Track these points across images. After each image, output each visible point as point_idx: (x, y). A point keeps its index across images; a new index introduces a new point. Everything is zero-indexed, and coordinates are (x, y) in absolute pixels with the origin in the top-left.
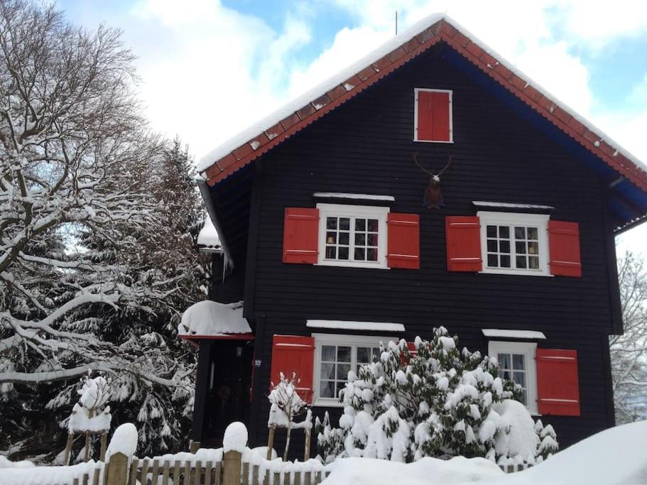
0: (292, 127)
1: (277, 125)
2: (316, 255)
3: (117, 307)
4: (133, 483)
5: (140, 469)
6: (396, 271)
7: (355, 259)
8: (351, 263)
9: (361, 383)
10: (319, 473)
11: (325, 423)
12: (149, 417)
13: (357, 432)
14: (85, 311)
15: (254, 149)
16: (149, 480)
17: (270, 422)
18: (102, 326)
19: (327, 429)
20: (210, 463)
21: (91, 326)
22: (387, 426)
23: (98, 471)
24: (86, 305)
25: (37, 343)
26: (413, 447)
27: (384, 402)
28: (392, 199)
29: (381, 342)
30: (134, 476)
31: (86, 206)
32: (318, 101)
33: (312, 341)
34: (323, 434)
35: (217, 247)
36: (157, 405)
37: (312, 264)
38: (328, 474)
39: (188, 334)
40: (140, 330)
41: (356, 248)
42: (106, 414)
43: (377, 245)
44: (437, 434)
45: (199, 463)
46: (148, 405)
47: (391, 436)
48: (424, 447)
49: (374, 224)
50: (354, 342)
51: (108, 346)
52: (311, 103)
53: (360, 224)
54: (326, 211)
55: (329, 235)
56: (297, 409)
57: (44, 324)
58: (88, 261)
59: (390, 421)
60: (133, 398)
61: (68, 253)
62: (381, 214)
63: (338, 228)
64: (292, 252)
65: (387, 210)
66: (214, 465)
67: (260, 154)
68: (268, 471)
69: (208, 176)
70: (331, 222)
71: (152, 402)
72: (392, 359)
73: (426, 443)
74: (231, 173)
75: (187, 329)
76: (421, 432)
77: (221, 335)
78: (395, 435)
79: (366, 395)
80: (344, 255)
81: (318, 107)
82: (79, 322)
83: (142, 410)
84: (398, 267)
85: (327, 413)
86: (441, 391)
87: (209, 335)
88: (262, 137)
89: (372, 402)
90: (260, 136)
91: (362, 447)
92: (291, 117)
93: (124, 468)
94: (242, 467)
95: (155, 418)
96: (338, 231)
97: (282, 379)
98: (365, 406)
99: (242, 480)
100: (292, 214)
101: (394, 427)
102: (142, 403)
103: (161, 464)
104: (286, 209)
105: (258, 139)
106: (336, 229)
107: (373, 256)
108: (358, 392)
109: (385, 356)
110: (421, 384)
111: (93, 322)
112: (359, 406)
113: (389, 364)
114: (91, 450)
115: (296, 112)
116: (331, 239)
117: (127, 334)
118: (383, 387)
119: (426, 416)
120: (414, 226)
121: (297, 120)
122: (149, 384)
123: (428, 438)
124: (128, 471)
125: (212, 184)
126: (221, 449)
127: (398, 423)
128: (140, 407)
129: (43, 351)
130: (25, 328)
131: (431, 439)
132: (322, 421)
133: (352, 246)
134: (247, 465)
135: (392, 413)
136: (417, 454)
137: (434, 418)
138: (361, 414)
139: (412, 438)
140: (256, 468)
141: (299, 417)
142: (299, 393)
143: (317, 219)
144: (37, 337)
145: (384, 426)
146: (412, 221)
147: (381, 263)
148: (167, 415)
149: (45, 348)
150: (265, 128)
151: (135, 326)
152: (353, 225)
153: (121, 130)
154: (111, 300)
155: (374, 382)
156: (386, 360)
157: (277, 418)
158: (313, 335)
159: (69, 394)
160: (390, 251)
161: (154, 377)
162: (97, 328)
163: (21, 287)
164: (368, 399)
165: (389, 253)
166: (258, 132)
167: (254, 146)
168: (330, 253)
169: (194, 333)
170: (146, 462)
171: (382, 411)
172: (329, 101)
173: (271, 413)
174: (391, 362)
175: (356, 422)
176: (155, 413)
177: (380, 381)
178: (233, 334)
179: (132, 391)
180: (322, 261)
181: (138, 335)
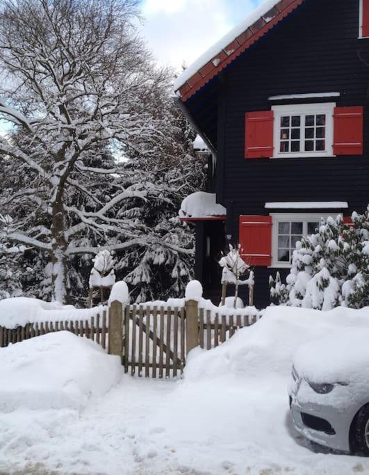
0: (247, 41)
1: (233, 42)
2: (272, 149)
3: (146, 200)
4: (127, 320)
5: (131, 311)
6: (341, 158)
7: (306, 150)
8: (302, 154)
9: (304, 250)
10: (255, 316)
11: (277, 280)
12: (179, 274)
13: (298, 287)
14: (132, 203)
15: (216, 65)
16: (137, 319)
17: (223, 280)
18: (143, 213)
19: (278, 285)
20: (176, 308)
21: (135, 213)
22: (320, 282)
23: (105, 312)
24: (131, 199)
25: (96, 227)
26: (340, 299)
27: (319, 264)
28: (337, 94)
29: (322, 218)
30: (128, 316)
31: (106, 128)
32: (267, 15)
33: (270, 219)
34: (275, 287)
35: (204, 150)
36: (184, 267)
37: (268, 158)
38: (261, 317)
39: (186, 217)
40: (169, 215)
41: (306, 142)
42: (112, 275)
43: (324, 137)
44: (359, 289)
45: (169, 308)
46: (178, 267)
47: (323, 290)
48: (349, 299)
49: (321, 119)
50: (305, 219)
51: (142, 227)
52: (262, 18)
53: (309, 119)
54: (279, 112)
55: (283, 132)
56: (242, 271)
57: (100, 214)
58: (121, 168)
59: (322, 280)
60: (168, 262)
61: (116, 163)
62: (328, 110)
63: (290, 125)
64: (252, 149)
65: (333, 105)
66: (179, 310)
67: (220, 70)
68: (217, 314)
69: (181, 94)
70: (285, 121)
71: (181, 265)
72: (328, 231)
73: (351, 295)
74: (198, 89)
75: (185, 213)
76: (348, 288)
77: (210, 217)
78: (326, 289)
79: (306, 259)
80: (296, 147)
81: (268, 20)
82: (127, 211)
83: (174, 270)
84: (343, 154)
85: (278, 273)
86: (365, 255)
87: (201, 217)
88: (221, 55)
89: (311, 264)
90: (220, 54)
91: (301, 298)
92: (245, 33)
93: (119, 310)
94: (199, 311)
95: (184, 276)
96: (290, 128)
97: (231, 249)
98: (306, 268)
99: (199, 320)
100: (252, 118)
101: (325, 283)
102: (174, 265)
103: (145, 308)
104: (246, 114)
105: (218, 56)
106: (288, 126)
107: (321, 146)
108: (300, 257)
109: (323, 228)
110: (350, 250)
111: (137, 210)
112: (302, 268)
113: (325, 235)
114: (144, 297)
115: (249, 28)
116: (284, 136)
117: (160, 218)
118: (321, 253)
119: (353, 275)
120: (359, 117)
121: (250, 34)
122: (176, 253)
123: (352, 292)
124: (123, 313)
125: (185, 100)
126: (183, 299)
127: (328, 280)
128: (172, 268)
129: (100, 232)
130: (87, 217)
131: (355, 292)
132: (274, 278)
133: (302, 140)
134: (202, 310)
135: (324, 273)
136: (343, 303)
137: (359, 276)
138: (302, 273)
139: (340, 292)
140: (209, 312)
141: (244, 276)
142: (244, 258)
143: (272, 119)
144: (94, 223)
145: (317, 283)
146: (357, 112)
147: (328, 152)
148: (191, 273)
149: (101, 230)
150: (224, 46)
151: (165, 212)
152: (303, 121)
153: (135, 63)
154: (142, 195)
155: (313, 249)
156: (323, 232)
157: (228, 277)
158: (271, 214)
159: (127, 260)
160: (335, 140)
161: (177, 248)
162: (140, 214)
163: (84, 189)
164: (307, 263)
165: (335, 142)
166: (219, 51)
167: (216, 63)
168: (284, 147)
169: (190, 216)
170: (135, 306)
171: (317, 271)
172: (278, 13)
173: (223, 274)
174: (328, 234)
175: (298, 279)
176: (183, 272)
177: (318, 248)
178: (218, 216)
179: (167, 257)
180: (277, 154)
181: (167, 219)
